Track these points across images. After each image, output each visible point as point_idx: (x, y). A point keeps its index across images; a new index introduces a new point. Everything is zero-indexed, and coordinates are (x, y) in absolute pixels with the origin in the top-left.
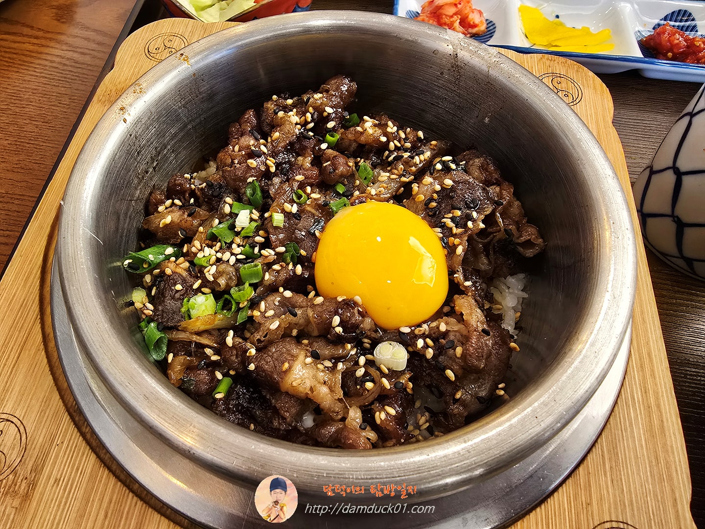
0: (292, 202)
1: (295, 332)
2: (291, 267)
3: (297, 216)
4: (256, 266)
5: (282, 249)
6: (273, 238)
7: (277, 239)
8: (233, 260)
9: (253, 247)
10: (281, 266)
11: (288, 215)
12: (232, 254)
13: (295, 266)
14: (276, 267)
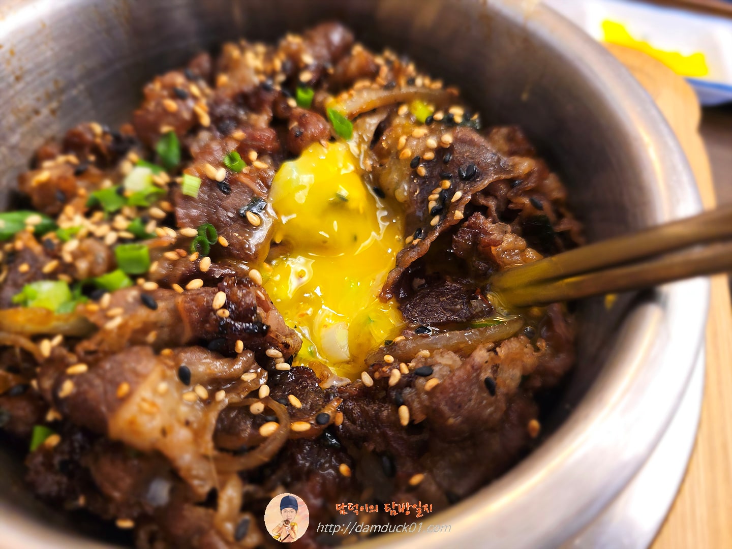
0: (220, 165)
1: (152, 337)
2: (194, 257)
3: (225, 187)
4: (141, 248)
5: (190, 232)
6: (180, 212)
7: (188, 216)
8: (111, 238)
9: (145, 222)
10: (179, 254)
11: (209, 183)
12: (114, 229)
13: (201, 257)
14: (171, 255)
